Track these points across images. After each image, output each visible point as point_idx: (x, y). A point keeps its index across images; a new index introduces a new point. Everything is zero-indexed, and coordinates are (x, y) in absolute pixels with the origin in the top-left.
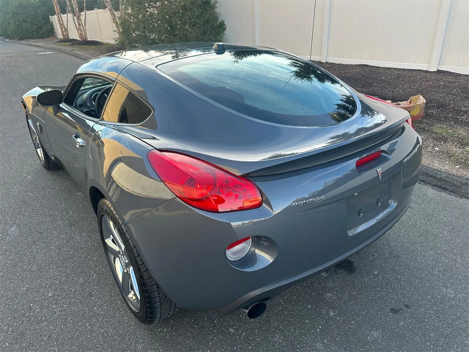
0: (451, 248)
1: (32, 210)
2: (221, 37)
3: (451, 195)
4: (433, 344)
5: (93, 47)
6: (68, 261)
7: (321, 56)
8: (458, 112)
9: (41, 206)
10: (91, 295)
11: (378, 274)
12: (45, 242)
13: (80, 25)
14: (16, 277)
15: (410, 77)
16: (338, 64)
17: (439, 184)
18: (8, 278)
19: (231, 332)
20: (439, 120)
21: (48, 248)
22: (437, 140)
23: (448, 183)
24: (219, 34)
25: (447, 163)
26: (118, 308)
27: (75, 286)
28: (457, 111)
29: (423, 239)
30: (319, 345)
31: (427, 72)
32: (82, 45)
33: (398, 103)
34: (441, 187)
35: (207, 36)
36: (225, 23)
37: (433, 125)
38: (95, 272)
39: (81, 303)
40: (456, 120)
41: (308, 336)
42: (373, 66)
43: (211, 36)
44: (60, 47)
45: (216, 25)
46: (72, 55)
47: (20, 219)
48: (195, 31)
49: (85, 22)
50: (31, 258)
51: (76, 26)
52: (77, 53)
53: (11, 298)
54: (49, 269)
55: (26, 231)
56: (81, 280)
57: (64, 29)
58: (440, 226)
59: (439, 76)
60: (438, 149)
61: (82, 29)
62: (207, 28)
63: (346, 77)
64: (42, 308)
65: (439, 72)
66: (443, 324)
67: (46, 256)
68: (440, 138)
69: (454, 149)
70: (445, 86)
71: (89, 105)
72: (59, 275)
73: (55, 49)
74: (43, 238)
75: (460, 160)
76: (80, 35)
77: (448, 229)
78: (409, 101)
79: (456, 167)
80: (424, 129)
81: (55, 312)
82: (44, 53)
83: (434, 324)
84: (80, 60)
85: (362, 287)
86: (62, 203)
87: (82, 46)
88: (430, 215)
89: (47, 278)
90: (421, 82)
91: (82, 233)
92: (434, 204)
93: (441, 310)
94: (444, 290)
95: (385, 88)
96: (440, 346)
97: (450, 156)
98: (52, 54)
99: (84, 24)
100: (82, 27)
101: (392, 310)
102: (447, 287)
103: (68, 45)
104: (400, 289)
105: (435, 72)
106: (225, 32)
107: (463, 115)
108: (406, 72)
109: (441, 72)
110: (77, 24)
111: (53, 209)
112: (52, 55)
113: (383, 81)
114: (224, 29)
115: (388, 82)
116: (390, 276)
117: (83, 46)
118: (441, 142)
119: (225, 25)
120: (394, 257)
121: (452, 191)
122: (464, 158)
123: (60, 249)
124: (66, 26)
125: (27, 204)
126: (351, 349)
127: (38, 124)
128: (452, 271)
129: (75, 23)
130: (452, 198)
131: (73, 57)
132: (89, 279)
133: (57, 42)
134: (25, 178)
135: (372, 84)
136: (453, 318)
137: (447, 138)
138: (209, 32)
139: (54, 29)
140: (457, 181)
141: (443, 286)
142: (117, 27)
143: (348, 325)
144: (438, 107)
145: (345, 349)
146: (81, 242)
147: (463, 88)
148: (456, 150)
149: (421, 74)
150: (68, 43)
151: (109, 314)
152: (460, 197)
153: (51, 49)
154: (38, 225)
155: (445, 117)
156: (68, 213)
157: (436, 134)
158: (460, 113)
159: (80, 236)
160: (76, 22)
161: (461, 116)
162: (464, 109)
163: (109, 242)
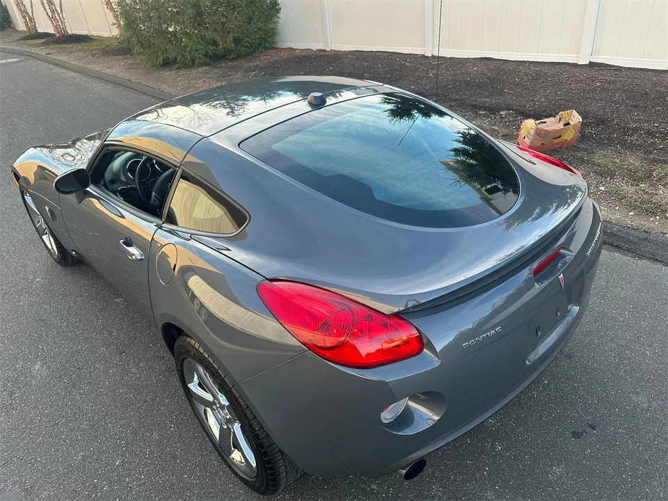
0: (636, 335)
1: (57, 333)
2: (275, 22)
3: (626, 256)
4: (631, 476)
5: (80, 46)
6: (129, 409)
7: (424, 47)
8: (625, 131)
9: (68, 326)
10: (174, 457)
11: (549, 384)
12: (90, 383)
13: (53, 12)
14: (62, 442)
15: (553, 76)
16: (449, 58)
17: (610, 240)
18: (52, 445)
19: (373, 489)
20: (601, 144)
21: (96, 391)
22: (601, 175)
23: (622, 239)
24: (271, 19)
25: (617, 208)
26: (217, 473)
27: (150, 446)
28: (624, 128)
29: (599, 326)
30: (490, 494)
31: (575, 65)
32: (61, 44)
33: (543, 120)
34: (613, 245)
35: (254, 23)
36: (279, 2)
37: (593, 152)
38: (171, 422)
39: (163, 470)
40: (622, 142)
41: (474, 482)
42: (499, 60)
43: (259, 23)
44: (27, 50)
45: (265, 6)
46: (50, 63)
47: (43, 350)
48: (236, 17)
49: (61, 7)
50: (76, 409)
51: (47, 14)
52: (57, 58)
53: (64, 474)
54: (106, 423)
55: (58, 369)
56: (156, 436)
57: (27, 18)
58: (618, 304)
59: (593, 72)
60: (603, 188)
61: (58, 18)
62: (253, 11)
63: (464, 81)
64: (111, 483)
65: (592, 65)
66: (639, 446)
67: (96, 404)
68: (605, 173)
69: (625, 187)
70: (603, 89)
71: (123, 179)
72: (122, 432)
73: (21, 54)
74: (85, 376)
75: (633, 204)
76: (56, 27)
77: (629, 307)
78: (558, 117)
79: (631, 214)
80: (583, 160)
81: (131, 488)
82: (4, 61)
83: (628, 447)
84: (64, 71)
85: (531, 405)
86: (98, 318)
87: (61, 46)
88: (603, 289)
89: (107, 438)
90: (570, 84)
91: (139, 363)
92: (606, 272)
93: (634, 426)
94: (635, 398)
95: (521, 95)
96: (639, 478)
97: (620, 197)
98: (17, 61)
99: (59, 11)
100: (56, 15)
101: (573, 433)
102: (637, 394)
103: (38, 46)
104: (580, 403)
105: (586, 65)
106: (279, 15)
107: (632, 134)
108: (547, 67)
109: (595, 66)
110: (49, 11)
111: (87, 329)
112: (18, 65)
113: (517, 85)
114: (278, 11)
115: (524, 85)
116: (564, 385)
117: (64, 46)
118: (607, 178)
119: (278, 4)
120: (566, 356)
121: (628, 250)
122: (639, 200)
123: (114, 391)
124: (30, 14)
125: (46, 324)
126: (530, 495)
127: (47, 209)
128: (641, 370)
129: (45, 9)
130: (628, 260)
131: (51, 66)
132: (166, 433)
133: (20, 40)
134: (32, 282)
135: (502, 91)
136: (650, 437)
137: (615, 171)
138: (256, 18)
139: (9, 16)
140: (633, 235)
141: (633, 393)
142: (116, 17)
143: (521, 461)
144: (597, 124)
145: (523, 496)
146: (140, 377)
147: (628, 91)
148: (628, 189)
149: (568, 69)
150: (38, 41)
151: (207, 483)
152: (639, 258)
153: (13, 53)
154: (72, 356)
155: (608, 139)
156: (110, 333)
157: (599, 166)
158: (629, 132)
159: (137, 369)
160: (47, 7)
161: (629, 136)
162: (633, 125)
163: (194, 387)
